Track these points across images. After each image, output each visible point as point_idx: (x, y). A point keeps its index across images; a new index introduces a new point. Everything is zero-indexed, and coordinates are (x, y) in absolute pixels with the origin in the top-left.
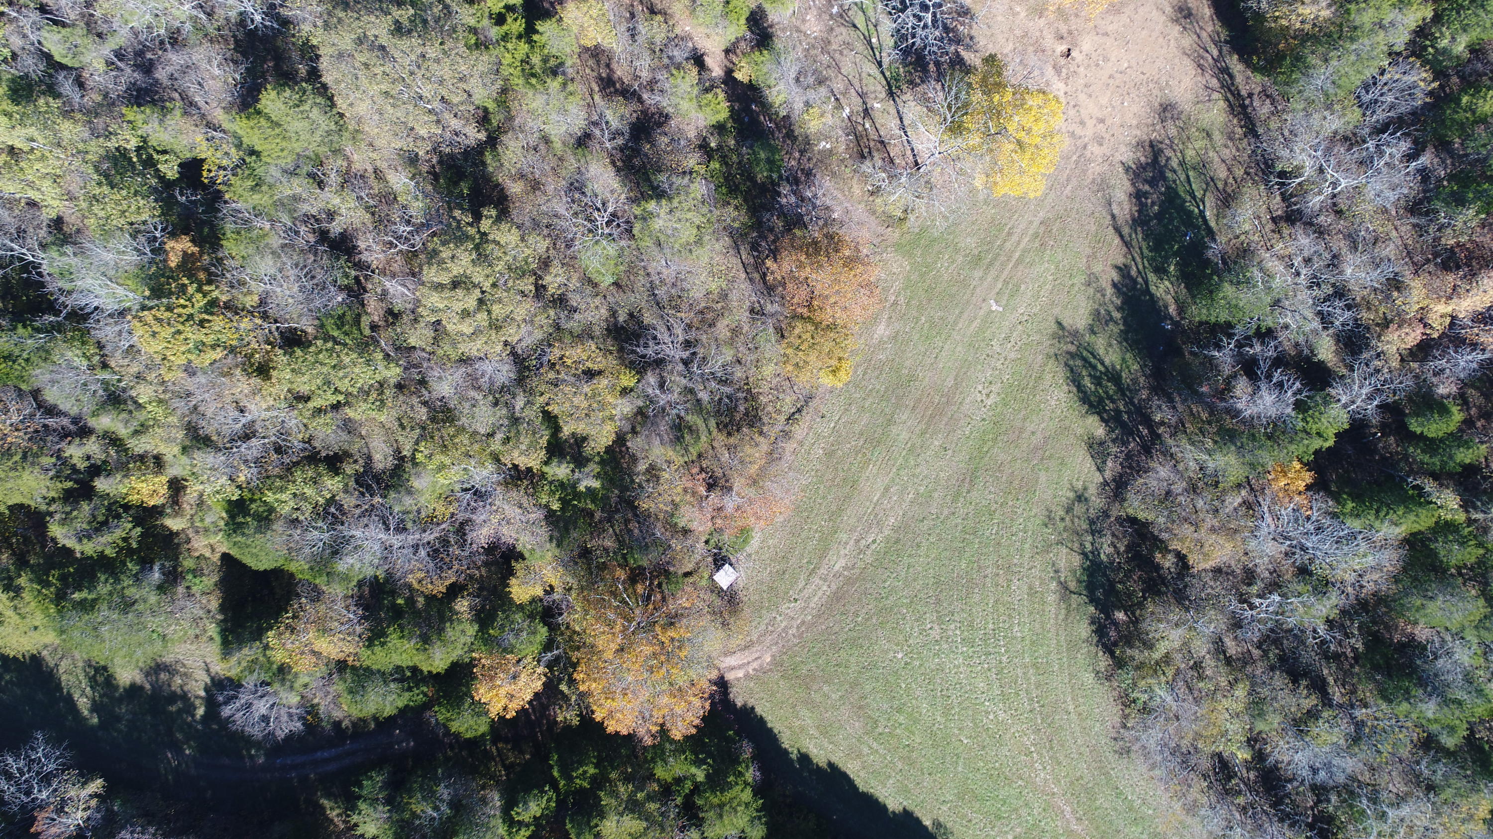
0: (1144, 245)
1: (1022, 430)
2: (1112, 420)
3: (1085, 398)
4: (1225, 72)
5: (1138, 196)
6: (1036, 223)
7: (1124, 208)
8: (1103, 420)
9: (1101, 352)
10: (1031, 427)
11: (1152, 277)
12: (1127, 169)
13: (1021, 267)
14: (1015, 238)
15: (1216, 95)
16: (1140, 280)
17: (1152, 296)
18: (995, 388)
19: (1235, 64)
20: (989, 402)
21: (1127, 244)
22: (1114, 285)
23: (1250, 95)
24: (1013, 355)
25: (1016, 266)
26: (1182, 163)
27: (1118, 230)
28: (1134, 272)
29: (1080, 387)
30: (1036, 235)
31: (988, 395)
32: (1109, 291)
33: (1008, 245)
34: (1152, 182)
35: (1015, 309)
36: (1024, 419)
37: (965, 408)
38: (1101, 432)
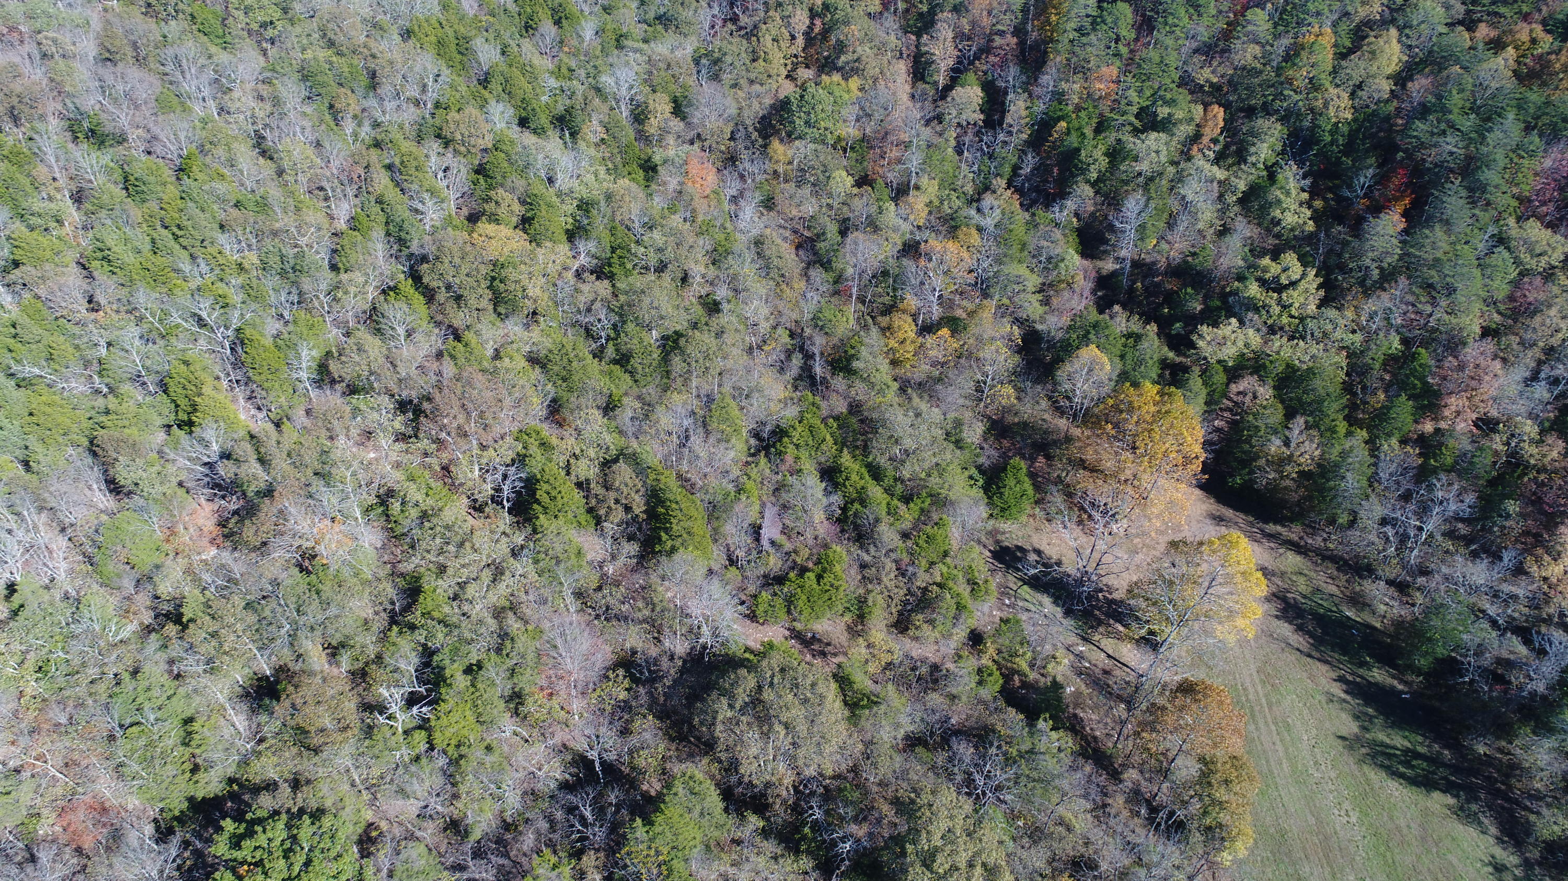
0: (1336, 656)
1: (1400, 830)
2: (1448, 788)
3: (1414, 782)
4: (1271, 537)
5: (1300, 628)
6: (1255, 674)
7: (1298, 640)
8: (1444, 792)
9: (1388, 741)
10: (1402, 823)
11: (1361, 671)
12: (1277, 617)
13: (1274, 708)
14: (1251, 690)
15: (1281, 551)
16: (1358, 680)
17: (1376, 684)
18: (1346, 805)
19: (1271, 528)
20: (1354, 819)
21: (1326, 662)
22: (1346, 692)
23: (1301, 538)
24: (1333, 775)
25: (1270, 708)
26: (1305, 597)
27: (1309, 656)
28: (1350, 678)
29: (1402, 776)
30: (1263, 682)
31: (1347, 815)
32: (1348, 698)
33: (1251, 697)
34: (1302, 618)
35: (1300, 739)
36: (1391, 818)
37: (1341, 834)
38: (1450, 800)
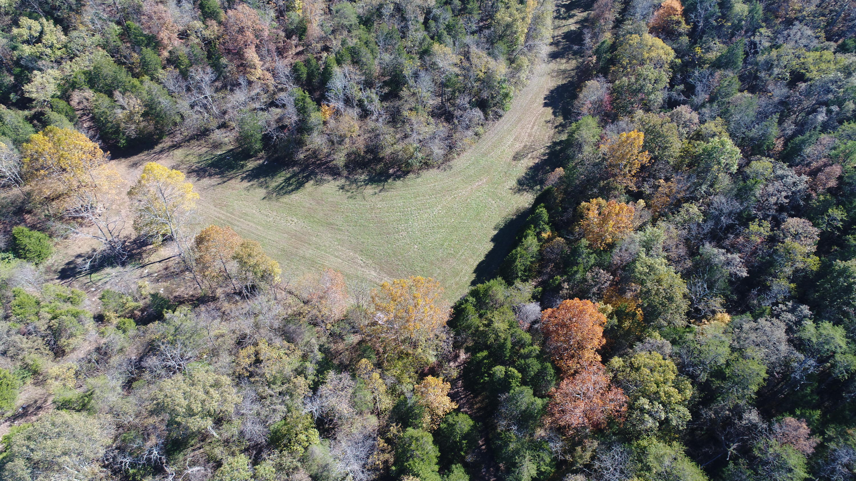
0: (232, 173)
1: (310, 208)
2: (307, 179)
3: (297, 188)
4: (161, 152)
5: (210, 175)
6: (215, 208)
7: (215, 180)
8: (307, 182)
9: (277, 184)
10: (308, 205)
11: (245, 169)
12: (198, 180)
13: (235, 213)
14: (221, 216)
15: (171, 154)
16: (247, 173)
17: (254, 169)
18: (289, 218)
19: (158, 148)
20: (296, 220)
21: (231, 178)
22: (249, 181)
23: (172, 141)
24: (275, 214)
25: (234, 215)
26: (199, 163)
27: (224, 182)
28: (244, 175)
29: (293, 190)
30: (221, 208)
31: (293, 221)
32: (251, 183)
33: (223, 218)
34: (206, 171)
35: (254, 214)
36: (304, 207)
37: (297, 229)
38: (312, 182)
